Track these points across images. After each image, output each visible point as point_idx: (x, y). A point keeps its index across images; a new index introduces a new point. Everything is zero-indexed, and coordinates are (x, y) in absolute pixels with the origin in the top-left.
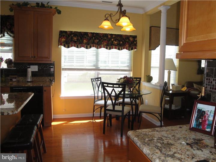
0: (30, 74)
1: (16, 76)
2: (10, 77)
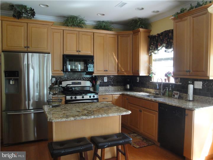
1: (178, 92)
2: (174, 93)
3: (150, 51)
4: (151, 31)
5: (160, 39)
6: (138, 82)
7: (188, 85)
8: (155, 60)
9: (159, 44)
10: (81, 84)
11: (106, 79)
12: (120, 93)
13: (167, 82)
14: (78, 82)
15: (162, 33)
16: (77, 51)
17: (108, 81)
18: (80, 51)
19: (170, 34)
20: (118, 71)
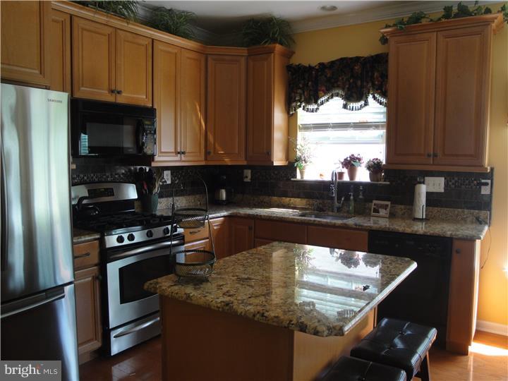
0: (422, 200)
1: (389, 203)
2: (375, 204)
3: (294, 104)
4: (293, 53)
5: (326, 76)
6: (249, 181)
7: (415, 185)
8: (306, 128)
9: (324, 88)
10: (113, 195)
11: (167, 175)
12: (225, 213)
13: (346, 178)
14: (106, 189)
15: (333, 63)
16: (112, 92)
17: (172, 182)
18: (119, 92)
19: (356, 68)
20: (207, 153)
